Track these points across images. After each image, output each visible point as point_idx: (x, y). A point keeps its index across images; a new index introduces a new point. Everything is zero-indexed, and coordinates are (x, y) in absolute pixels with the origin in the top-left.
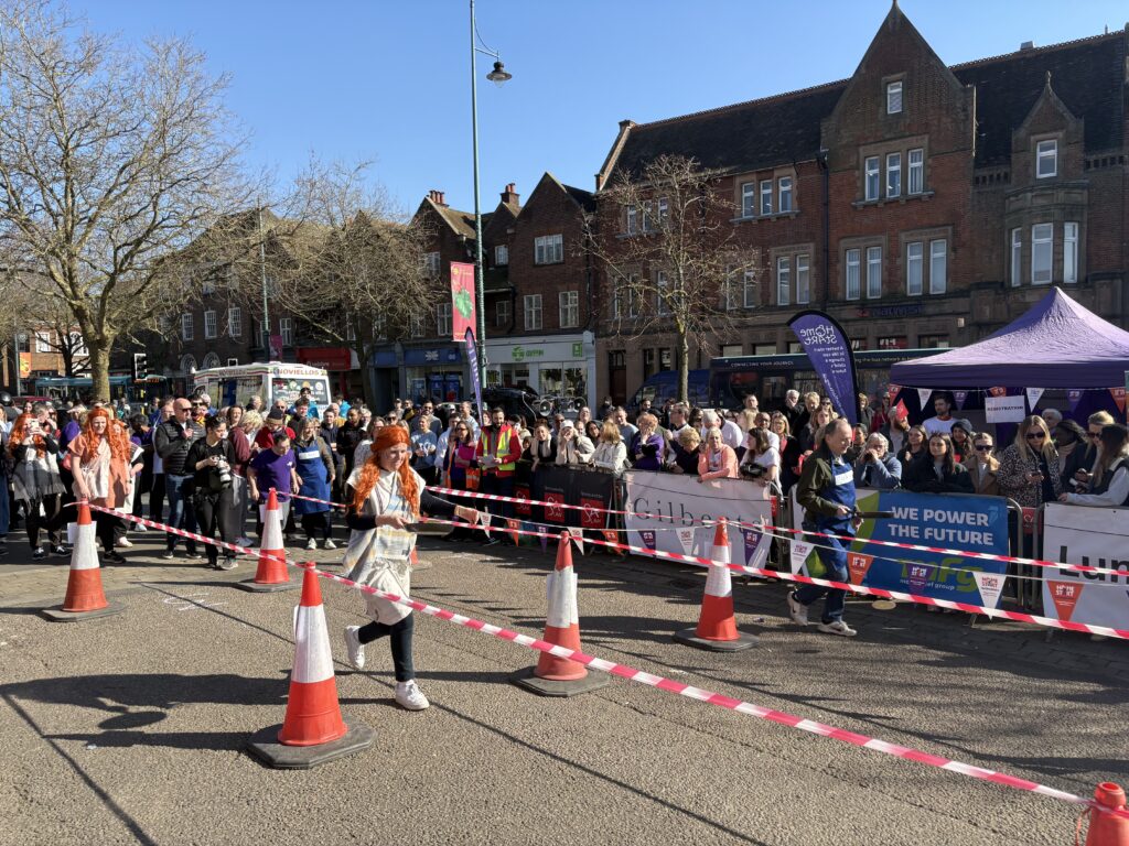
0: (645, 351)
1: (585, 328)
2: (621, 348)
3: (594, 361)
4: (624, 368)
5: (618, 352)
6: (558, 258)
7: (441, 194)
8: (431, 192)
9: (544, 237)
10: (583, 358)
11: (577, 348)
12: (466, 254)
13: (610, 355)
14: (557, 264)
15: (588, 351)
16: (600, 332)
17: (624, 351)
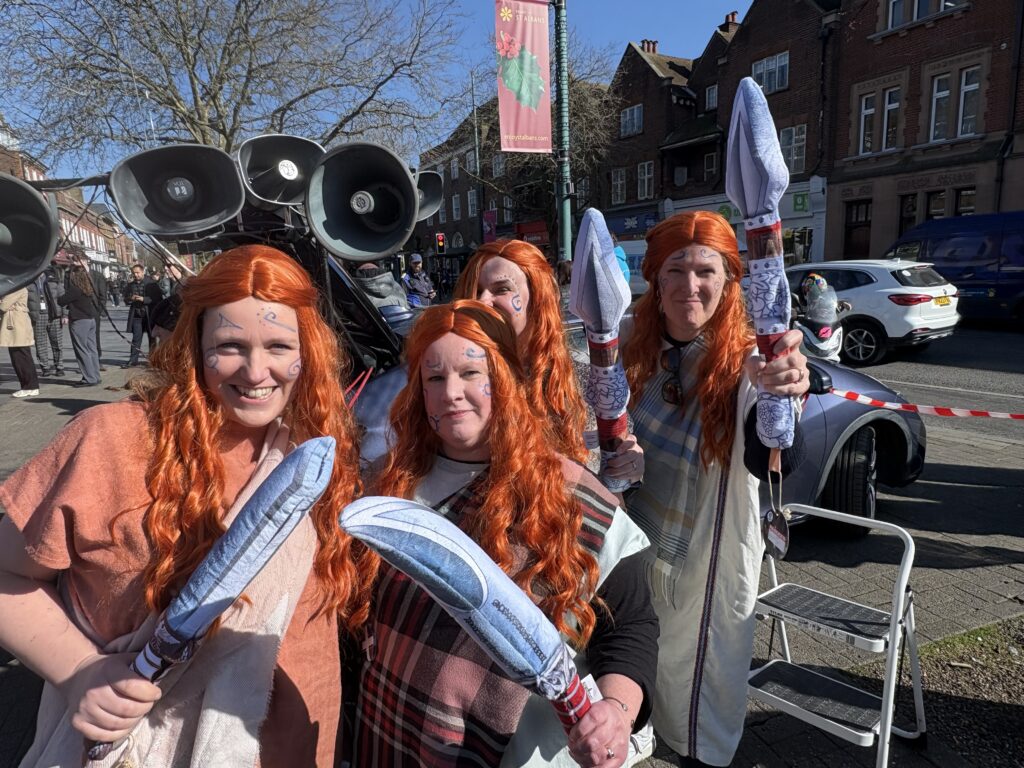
0: (904, 198)
1: (813, 174)
2: (865, 197)
3: (823, 216)
4: (868, 224)
5: (858, 203)
6: (782, 83)
7: (654, 44)
8: (643, 42)
9: (765, 60)
10: (809, 214)
11: (799, 200)
12: (671, 100)
13: (849, 205)
14: (779, 92)
15: (815, 204)
16: (833, 177)
17: (869, 201)
